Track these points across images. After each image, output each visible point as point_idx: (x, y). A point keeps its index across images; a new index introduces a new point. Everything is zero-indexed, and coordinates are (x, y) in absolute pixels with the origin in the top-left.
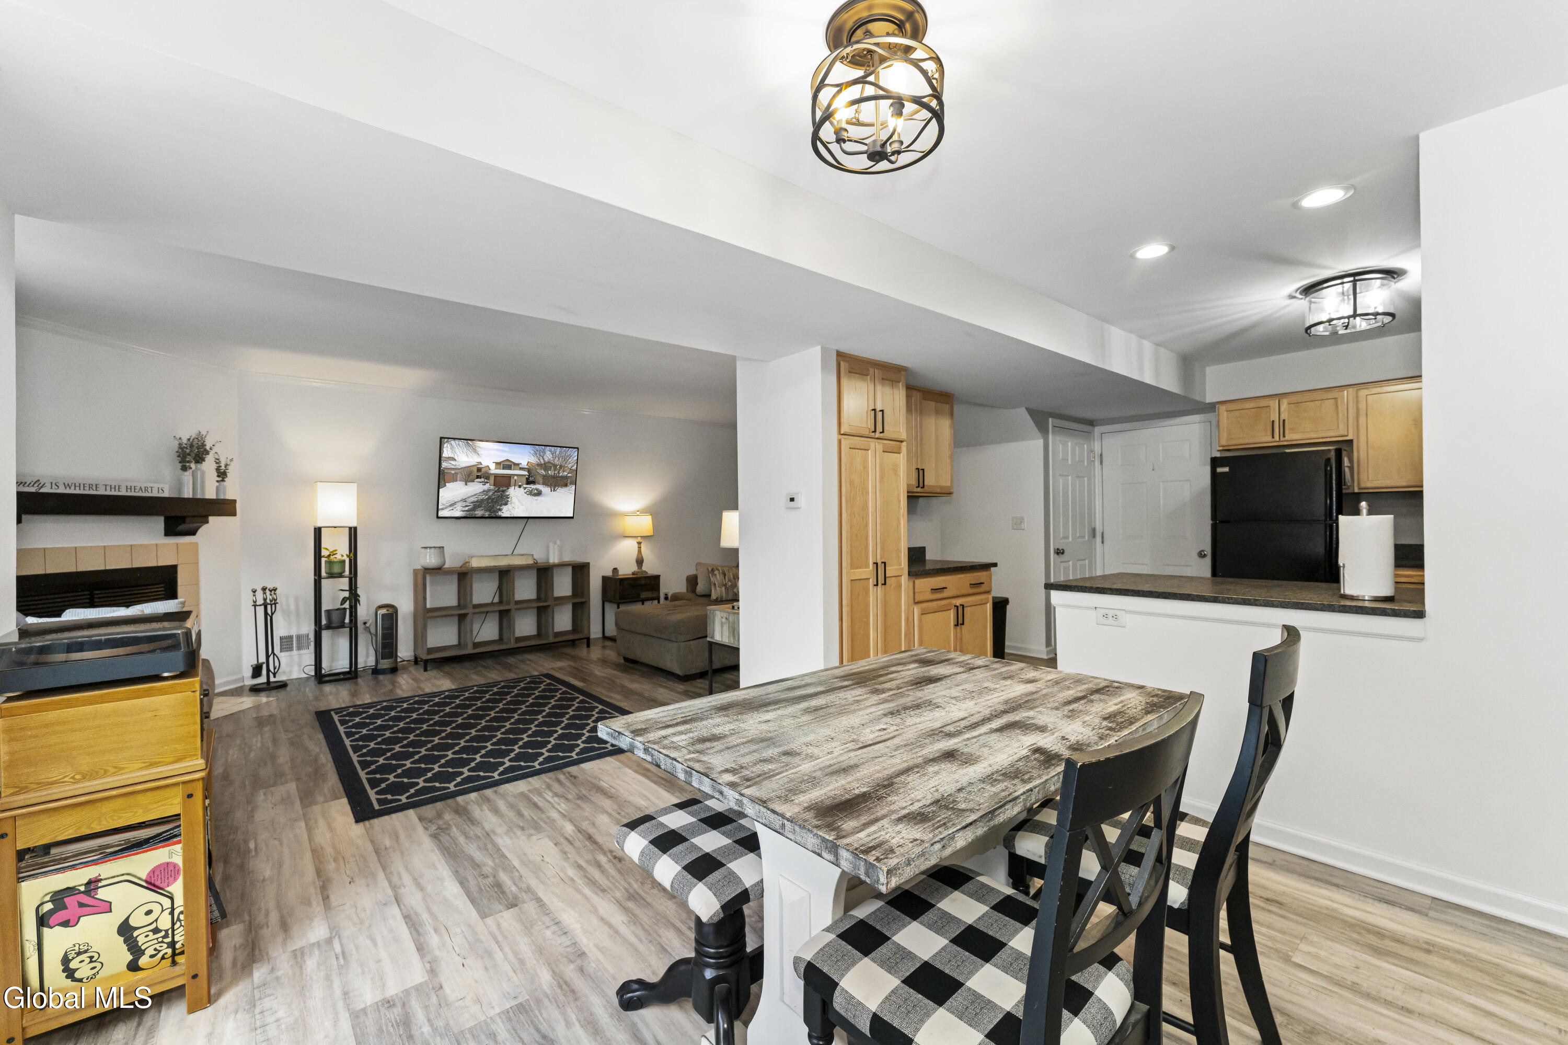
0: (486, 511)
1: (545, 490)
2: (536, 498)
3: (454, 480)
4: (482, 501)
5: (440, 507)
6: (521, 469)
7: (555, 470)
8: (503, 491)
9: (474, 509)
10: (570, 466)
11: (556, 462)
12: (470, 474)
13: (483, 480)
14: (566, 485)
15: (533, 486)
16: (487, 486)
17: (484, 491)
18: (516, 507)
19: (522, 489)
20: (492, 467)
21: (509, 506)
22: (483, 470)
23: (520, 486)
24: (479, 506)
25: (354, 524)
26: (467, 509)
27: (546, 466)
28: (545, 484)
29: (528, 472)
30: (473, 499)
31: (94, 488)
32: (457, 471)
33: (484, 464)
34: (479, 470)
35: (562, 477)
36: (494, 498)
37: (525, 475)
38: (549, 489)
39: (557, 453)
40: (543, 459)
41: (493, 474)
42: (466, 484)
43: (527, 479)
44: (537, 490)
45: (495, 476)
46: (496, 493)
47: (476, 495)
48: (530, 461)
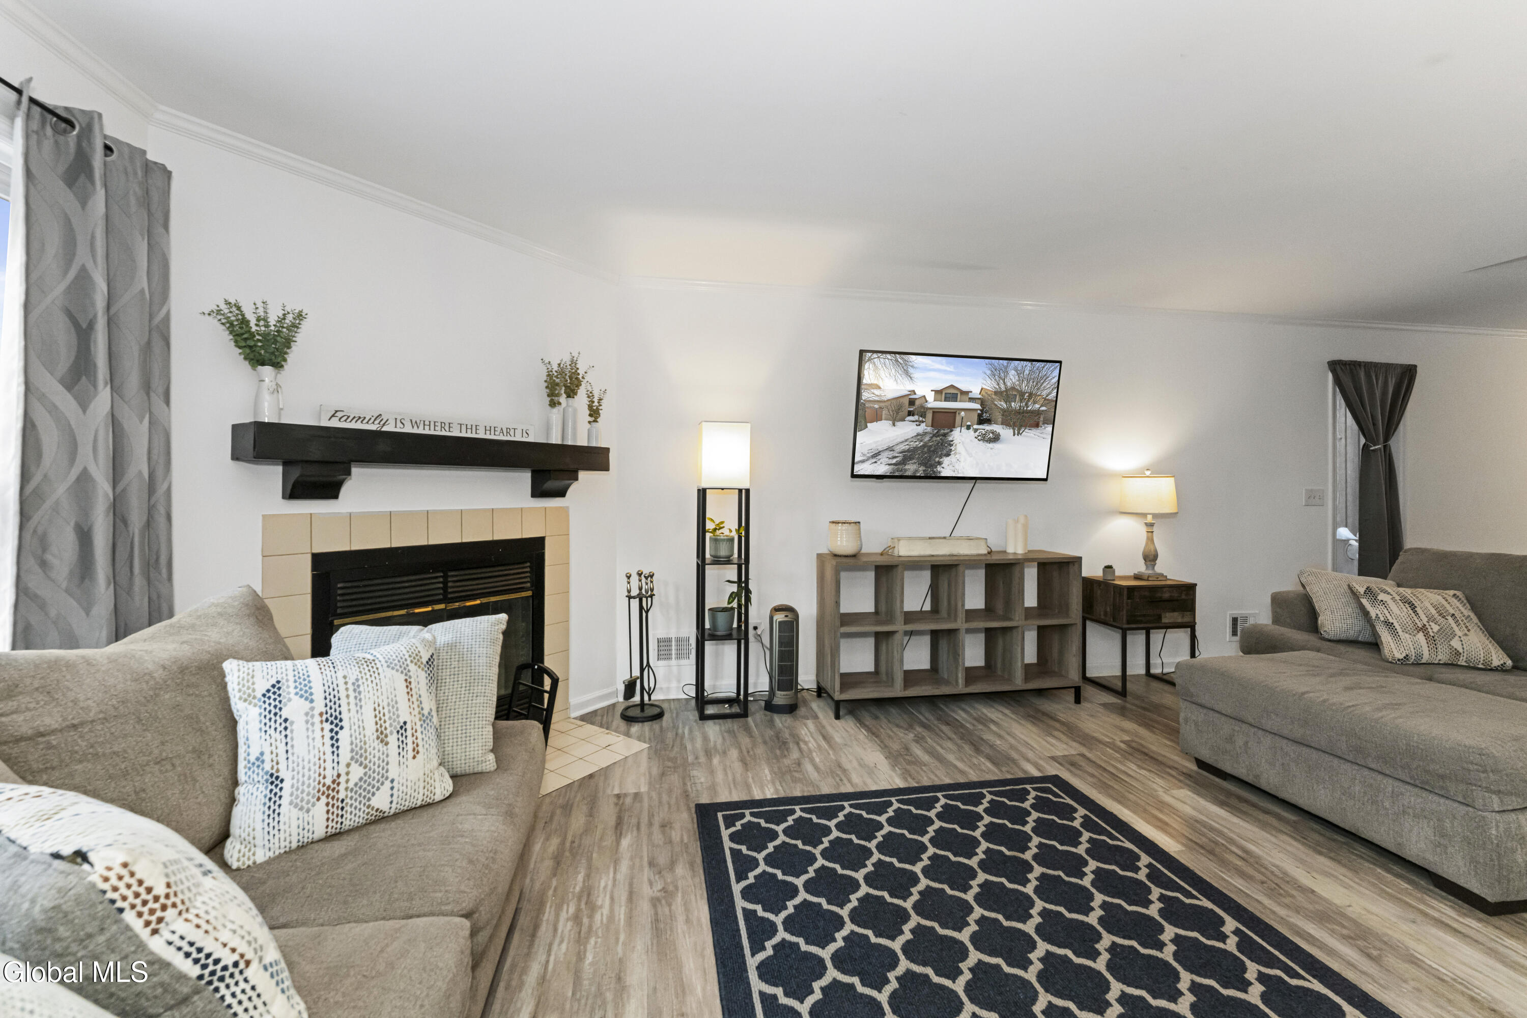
0: (921, 464)
1: (1005, 432)
2: (991, 445)
3: (877, 418)
4: (915, 449)
5: (856, 460)
6: (972, 400)
7: (1021, 401)
8: (945, 435)
9: (904, 462)
10: (1044, 393)
11: (1024, 387)
12: (899, 408)
13: (916, 418)
14: (1037, 426)
15: (987, 427)
16: (922, 428)
17: (918, 435)
18: (962, 460)
19: (971, 431)
20: (930, 397)
21: (952, 458)
22: (917, 403)
23: (968, 428)
24: (911, 458)
25: (745, 485)
26: (894, 461)
27: (1007, 395)
28: (1006, 423)
29: (982, 405)
30: (903, 448)
31: (447, 428)
32: (882, 405)
33: (920, 393)
34: (912, 402)
35: (1032, 412)
36: (931, 446)
37: (976, 410)
38: (1012, 431)
39: (1027, 372)
40: (1004, 383)
41: (931, 409)
42: (894, 425)
43: (980, 416)
44: (993, 433)
45: (934, 412)
46: (934, 439)
47: (906, 441)
48: (984, 387)
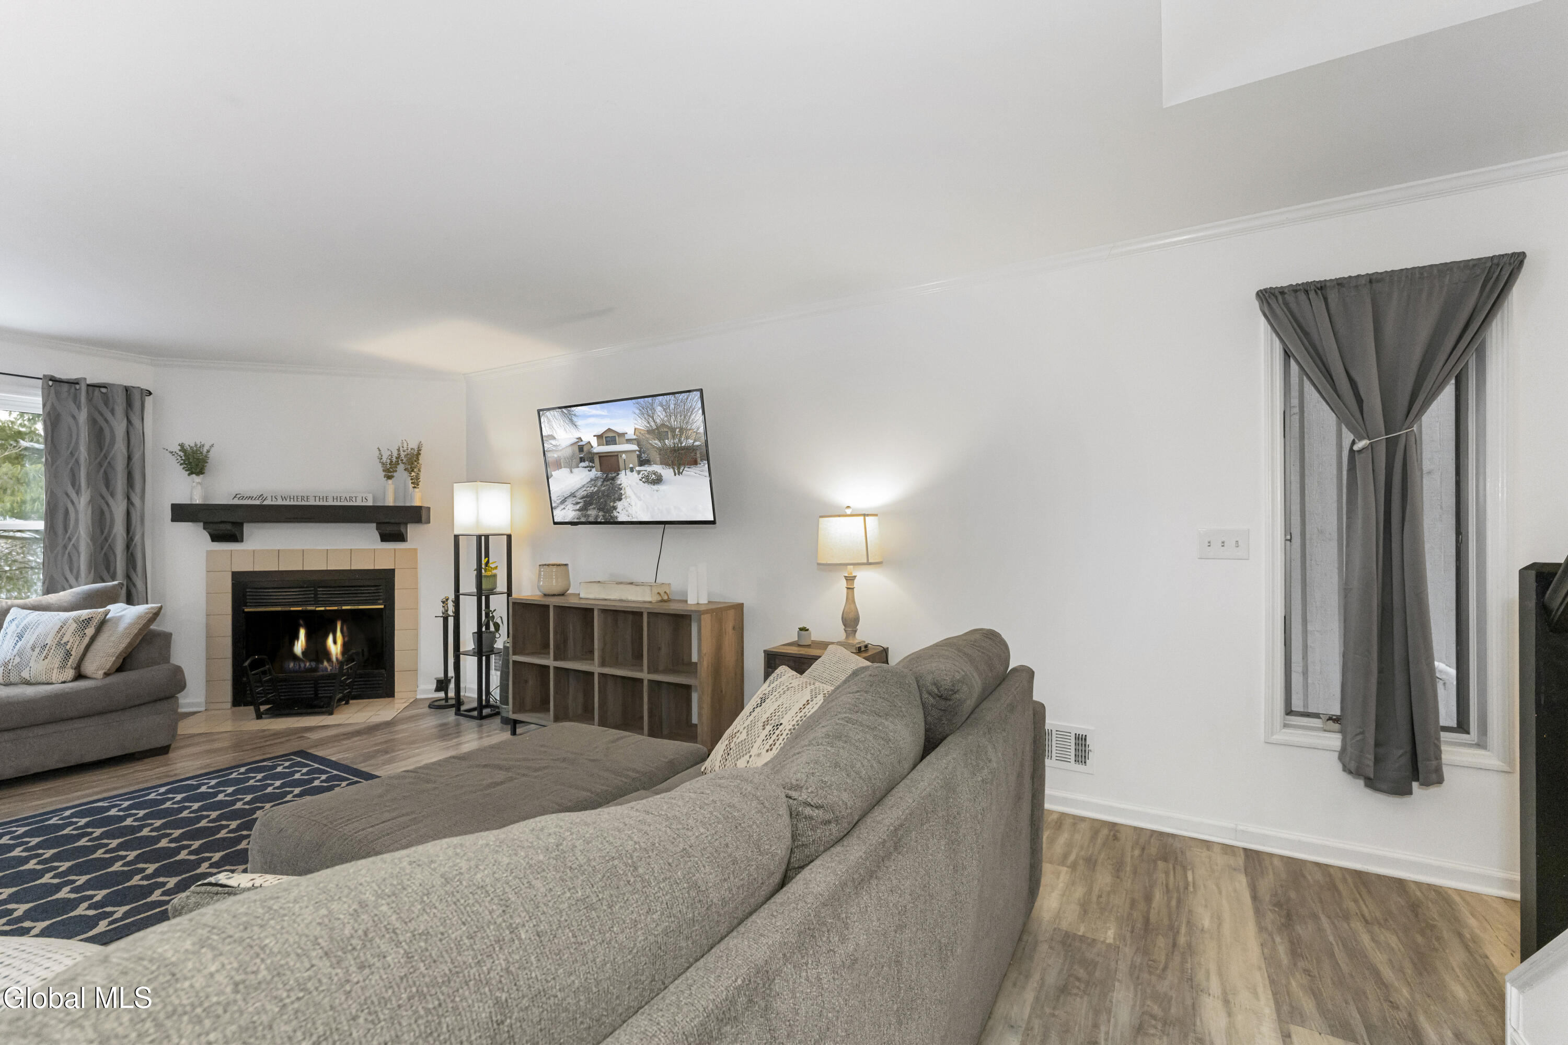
0: (600, 509)
1: (667, 473)
2: (655, 487)
3: (558, 466)
4: (593, 495)
5: (553, 505)
6: (629, 441)
7: (673, 437)
8: (613, 479)
9: (585, 508)
10: (693, 427)
11: (674, 423)
12: (572, 457)
13: (586, 464)
14: (695, 463)
15: (648, 468)
16: (593, 474)
17: (592, 480)
18: (633, 504)
19: (635, 473)
20: (594, 442)
21: (624, 502)
22: (585, 449)
23: (632, 470)
24: (591, 504)
25: (508, 532)
26: (577, 507)
27: (659, 432)
28: (665, 463)
29: (638, 445)
30: (582, 493)
31: (305, 499)
32: (559, 454)
33: (585, 439)
34: (581, 449)
35: (686, 448)
36: (604, 491)
37: (635, 451)
38: (672, 470)
39: (672, 406)
40: (654, 421)
41: (597, 453)
42: (571, 472)
43: (639, 457)
44: (654, 474)
45: (600, 457)
46: (605, 483)
47: (583, 486)
48: (637, 427)
